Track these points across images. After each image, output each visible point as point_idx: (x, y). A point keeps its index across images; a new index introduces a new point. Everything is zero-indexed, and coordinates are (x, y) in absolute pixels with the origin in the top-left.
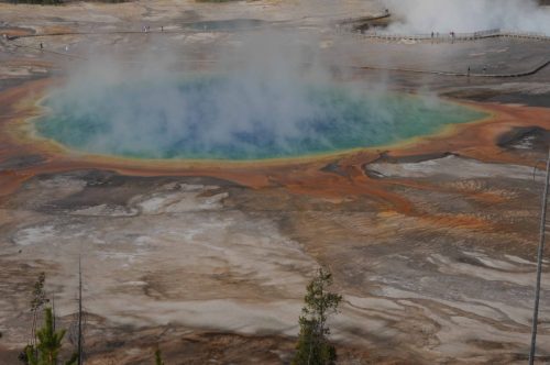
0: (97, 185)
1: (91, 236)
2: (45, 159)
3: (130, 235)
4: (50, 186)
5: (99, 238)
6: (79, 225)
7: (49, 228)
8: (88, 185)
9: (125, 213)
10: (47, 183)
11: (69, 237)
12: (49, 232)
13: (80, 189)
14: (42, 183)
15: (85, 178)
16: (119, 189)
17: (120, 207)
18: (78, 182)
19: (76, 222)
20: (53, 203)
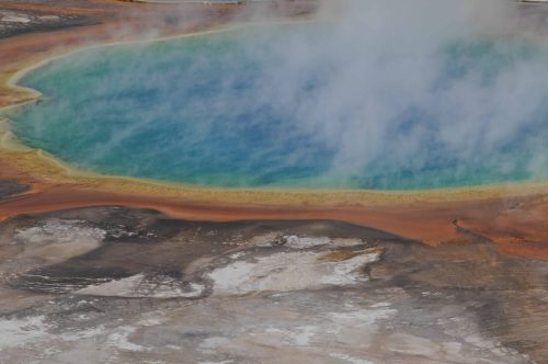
0: (124, 239)
1: (115, 336)
2: (28, 188)
3: (189, 335)
4: (37, 239)
5: (131, 339)
6: (92, 315)
7: (36, 320)
8: (109, 238)
9: (179, 292)
10: (31, 234)
11: (74, 338)
12: (36, 328)
13: (93, 245)
14: (23, 234)
15: (101, 225)
16: (168, 245)
17: (168, 280)
18: (89, 232)
19: (87, 309)
20: (44, 272)
